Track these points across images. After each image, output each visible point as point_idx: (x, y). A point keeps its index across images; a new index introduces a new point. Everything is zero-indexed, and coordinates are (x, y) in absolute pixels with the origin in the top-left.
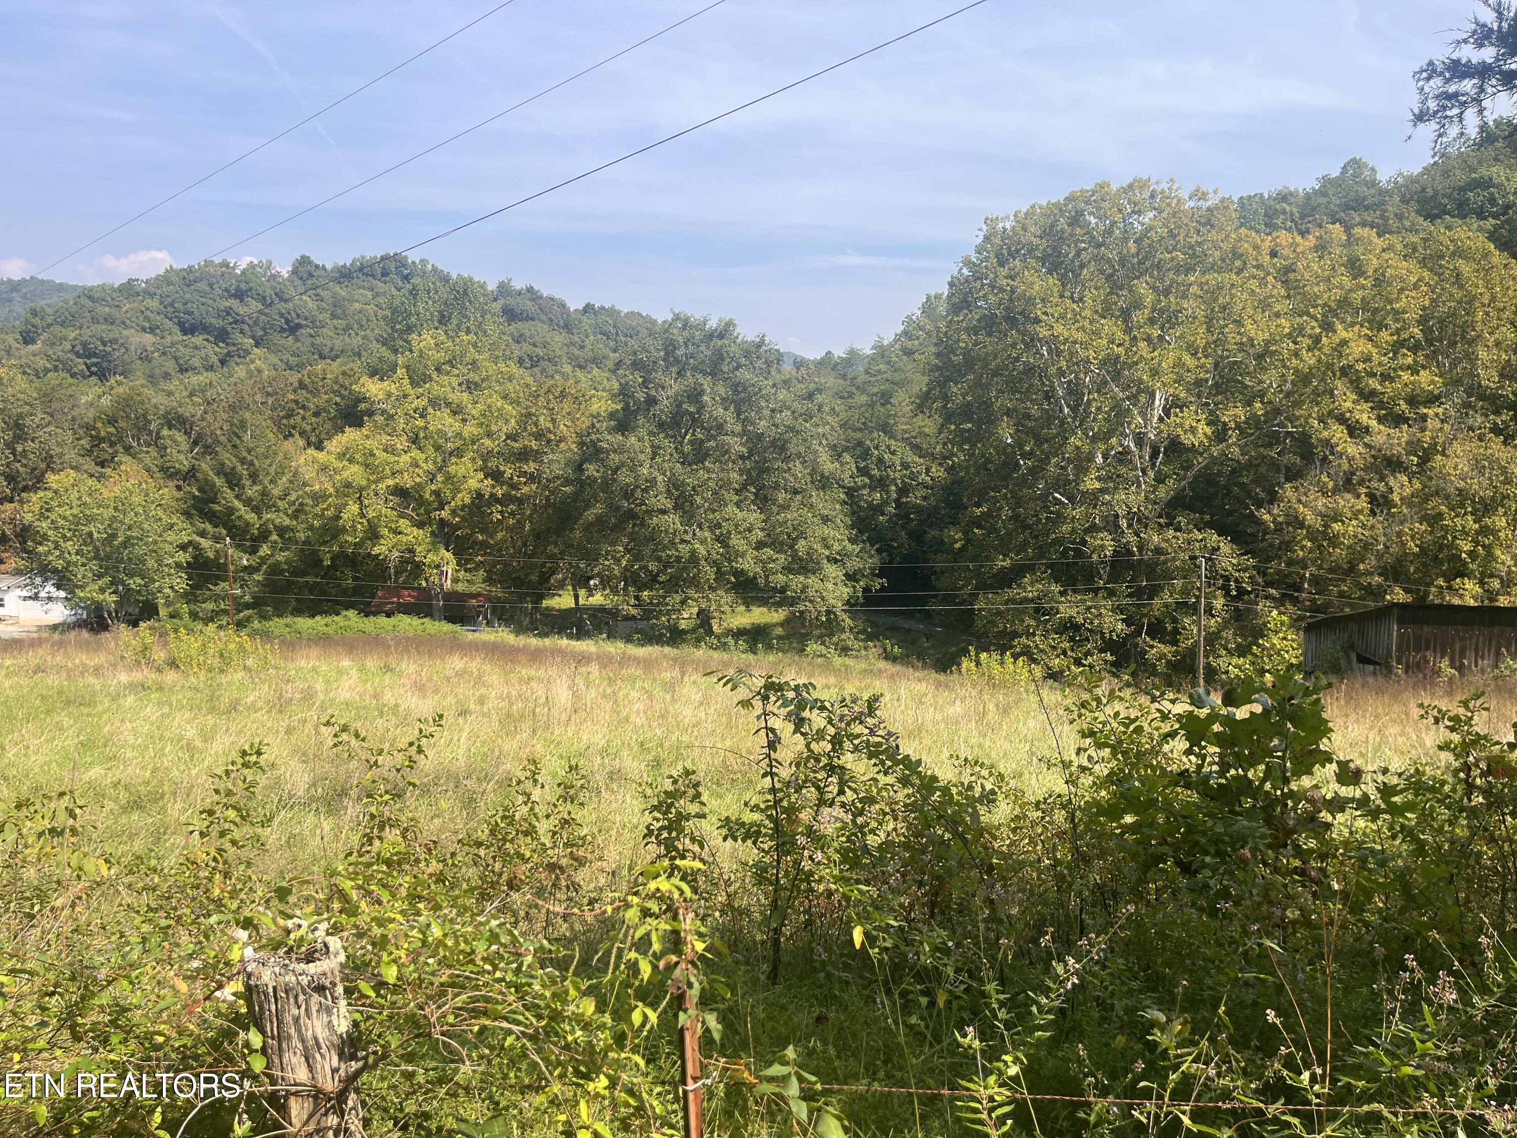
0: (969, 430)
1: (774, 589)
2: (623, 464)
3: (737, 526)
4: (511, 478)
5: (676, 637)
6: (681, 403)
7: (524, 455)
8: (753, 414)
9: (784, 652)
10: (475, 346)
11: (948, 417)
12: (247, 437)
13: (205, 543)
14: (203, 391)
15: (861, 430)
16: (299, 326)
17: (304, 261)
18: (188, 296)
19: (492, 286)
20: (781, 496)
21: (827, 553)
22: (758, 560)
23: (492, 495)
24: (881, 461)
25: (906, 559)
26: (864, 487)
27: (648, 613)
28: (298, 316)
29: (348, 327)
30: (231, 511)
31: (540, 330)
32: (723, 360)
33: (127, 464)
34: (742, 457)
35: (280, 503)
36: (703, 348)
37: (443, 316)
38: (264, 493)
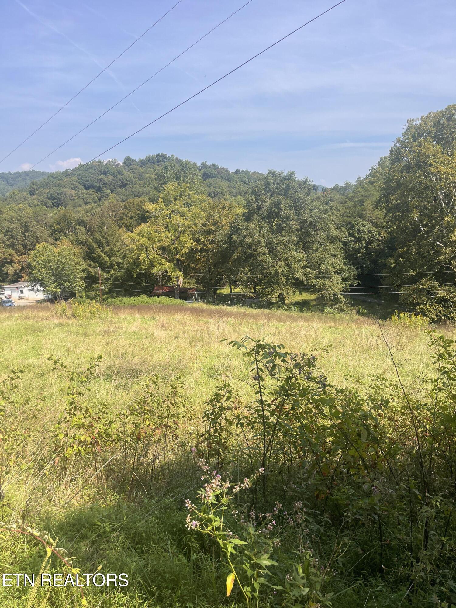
0: (398, 215)
1: (311, 285)
2: (247, 235)
3: (295, 259)
4: (204, 242)
5: (270, 305)
6: (272, 208)
7: (209, 232)
8: (302, 212)
9: (315, 312)
10: (190, 188)
11: (389, 210)
12: (105, 228)
13: (91, 269)
14: (90, 211)
15: (350, 217)
16: (126, 184)
17: (128, 158)
18: (87, 175)
19: (199, 164)
20: (315, 246)
21: (334, 270)
22: (304, 273)
23: (197, 249)
24: (359, 230)
25: (370, 272)
26: (351, 241)
27: (258, 295)
28: (126, 180)
29: (145, 184)
30: (99, 256)
31: (218, 181)
32: (290, 189)
33: (64, 240)
34: (297, 230)
35: (117, 253)
36: (281, 184)
37: (177, 177)
38: (111, 250)
